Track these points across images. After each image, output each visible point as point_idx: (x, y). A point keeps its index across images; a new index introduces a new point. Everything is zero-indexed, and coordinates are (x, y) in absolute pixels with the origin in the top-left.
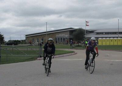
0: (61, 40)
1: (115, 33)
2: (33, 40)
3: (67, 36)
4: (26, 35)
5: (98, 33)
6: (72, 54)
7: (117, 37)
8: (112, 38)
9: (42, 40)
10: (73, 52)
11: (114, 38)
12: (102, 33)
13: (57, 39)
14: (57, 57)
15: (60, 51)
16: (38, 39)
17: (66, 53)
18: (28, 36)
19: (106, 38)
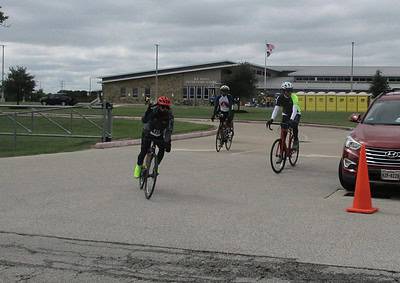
0: (192, 93)
1: (347, 79)
3: (214, 82)
4: (104, 79)
5: (299, 79)
6: (206, 133)
7: (348, 91)
8: (334, 93)
9: (147, 92)
11: (337, 91)
12: (311, 79)
13: (189, 91)
16: (135, 91)
18: (108, 82)
19: (316, 91)
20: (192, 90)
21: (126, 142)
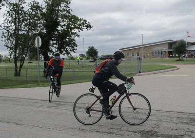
2: (128, 54)
3: (165, 49)
4: (120, 49)
6: (175, 69)
9: (138, 54)
10: (174, 67)
13: (155, 53)
14: (158, 73)
15: (159, 66)
16: (133, 53)
17: (167, 69)
20: (159, 52)
21: (147, 73)
